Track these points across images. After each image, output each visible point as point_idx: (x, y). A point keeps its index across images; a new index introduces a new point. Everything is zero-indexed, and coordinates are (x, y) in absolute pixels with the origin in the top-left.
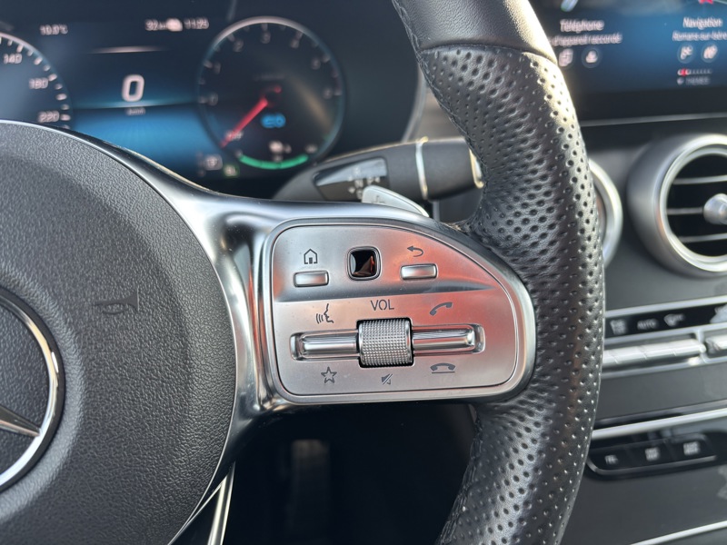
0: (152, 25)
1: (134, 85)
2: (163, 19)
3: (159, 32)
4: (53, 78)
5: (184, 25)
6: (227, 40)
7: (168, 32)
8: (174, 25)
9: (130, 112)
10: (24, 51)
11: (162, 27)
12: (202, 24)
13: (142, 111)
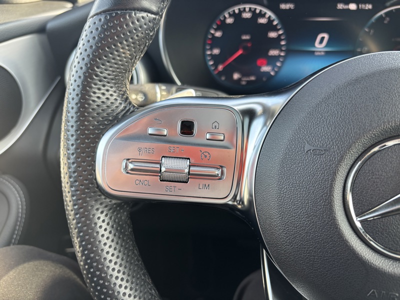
0: (340, 6)
1: (323, 38)
2: (347, 3)
3: (343, 10)
4: (281, 32)
5: (358, 7)
6: (381, 16)
7: (349, 10)
8: (353, 7)
9: (317, 54)
10: (270, 17)
11: (346, 7)
12: (369, 7)
13: (323, 53)
